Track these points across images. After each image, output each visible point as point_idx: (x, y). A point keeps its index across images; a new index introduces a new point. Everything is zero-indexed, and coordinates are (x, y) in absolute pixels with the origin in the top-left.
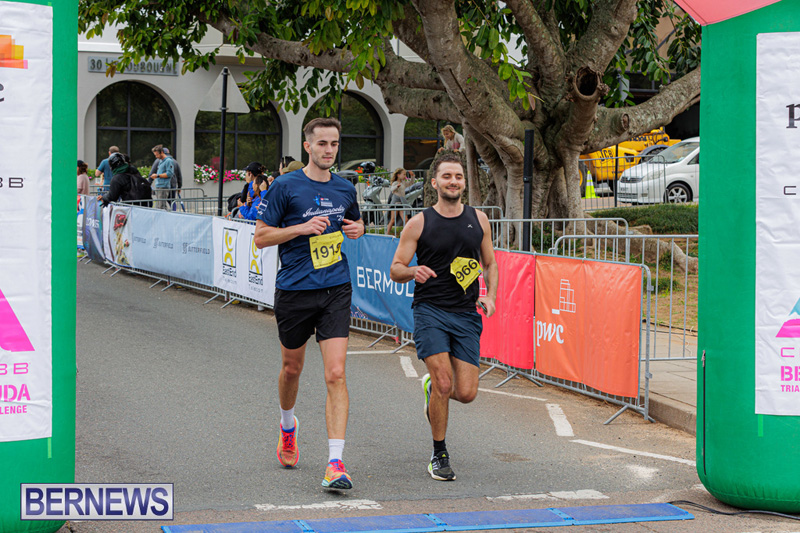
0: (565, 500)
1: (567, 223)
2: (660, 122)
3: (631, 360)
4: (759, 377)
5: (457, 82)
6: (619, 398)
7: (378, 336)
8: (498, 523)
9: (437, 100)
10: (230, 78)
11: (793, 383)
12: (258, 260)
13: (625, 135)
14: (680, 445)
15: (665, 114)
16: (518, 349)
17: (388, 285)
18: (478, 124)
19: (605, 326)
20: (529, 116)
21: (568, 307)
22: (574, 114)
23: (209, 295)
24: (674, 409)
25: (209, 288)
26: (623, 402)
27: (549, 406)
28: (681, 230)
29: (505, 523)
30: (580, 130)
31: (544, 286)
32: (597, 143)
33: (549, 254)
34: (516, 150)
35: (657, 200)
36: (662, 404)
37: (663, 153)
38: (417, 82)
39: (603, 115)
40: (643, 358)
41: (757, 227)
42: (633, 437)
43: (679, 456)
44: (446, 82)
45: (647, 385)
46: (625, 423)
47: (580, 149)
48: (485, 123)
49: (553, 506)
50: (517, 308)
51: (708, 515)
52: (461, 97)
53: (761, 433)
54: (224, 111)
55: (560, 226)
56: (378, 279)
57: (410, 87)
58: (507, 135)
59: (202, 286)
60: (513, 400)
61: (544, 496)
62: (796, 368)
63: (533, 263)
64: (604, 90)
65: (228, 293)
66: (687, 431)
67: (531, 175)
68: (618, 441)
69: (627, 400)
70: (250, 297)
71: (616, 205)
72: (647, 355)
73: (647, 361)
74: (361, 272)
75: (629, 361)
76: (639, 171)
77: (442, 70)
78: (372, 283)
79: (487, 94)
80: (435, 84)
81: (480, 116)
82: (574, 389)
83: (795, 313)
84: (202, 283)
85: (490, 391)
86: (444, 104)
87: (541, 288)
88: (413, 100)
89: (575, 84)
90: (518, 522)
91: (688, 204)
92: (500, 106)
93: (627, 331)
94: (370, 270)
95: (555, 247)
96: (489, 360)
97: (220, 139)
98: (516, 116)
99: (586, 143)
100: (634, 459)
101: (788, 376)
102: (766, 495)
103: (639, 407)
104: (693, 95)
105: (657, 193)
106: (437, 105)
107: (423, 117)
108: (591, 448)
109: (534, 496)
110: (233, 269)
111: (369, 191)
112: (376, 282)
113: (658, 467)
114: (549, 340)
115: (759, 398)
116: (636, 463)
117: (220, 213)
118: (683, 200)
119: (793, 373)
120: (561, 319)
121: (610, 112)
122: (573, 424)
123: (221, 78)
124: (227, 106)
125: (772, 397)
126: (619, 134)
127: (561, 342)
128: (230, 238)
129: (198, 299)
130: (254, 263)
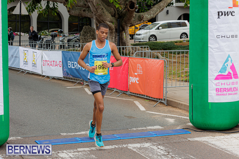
0: (151, 129)
1: (126, 48)
2: (152, 17)
3: (161, 88)
4: (209, 91)
5: (94, 5)
6: (157, 99)
7: (76, 82)
8: (135, 136)
9: (84, 11)
10: (22, 4)
11: (219, 93)
12: (35, 60)
13: (142, 21)
14: (178, 112)
15: (153, 15)
16: (123, 85)
17: (79, 67)
18: (100, 18)
19: (152, 78)
20: (113, 16)
21: (140, 72)
22: (127, 15)
23: (19, 71)
24: (174, 102)
25: (18, 69)
26: (158, 100)
27: (135, 102)
28: (157, 49)
29: (137, 136)
30: (129, 19)
31: (132, 66)
32: (134, 23)
33: (133, 57)
34: (110, 26)
35: (146, 41)
36: (170, 100)
37: (147, 26)
38: (79, 5)
39: (136, 15)
40: (165, 86)
41: (209, 48)
42: (163, 110)
43: (179, 115)
44: (91, 5)
45: (166, 95)
46: (159, 106)
47: (129, 25)
48: (102, 18)
49: (149, 131)
50: (123, 73)
51: (194, 132)
52: (95, 10)
53: (210, 108)
54: (20, 14)
55: (123, 49)
56: (76, 65)
57: (77, 7)
58: (108, 21)
59: (16, 68)
60: (123, 100)
61: (145, 128)
62: (220, 89)
63: (128, 59)
64: (137, 8)
65: (25, 70)
66: (178, 108)
67: (119, 33)
68: (159, 111)
69: (159, 99)
70: (33, 71)
71: (135, 42)
72: (166, 86)
73: (166, 88)
74: (69, 63)
75: (160, 88)
76: (141, 32)
77: (89, 2)
78: (74, 66)
79: (102, 9)
80: (84, 6)
81: (100, 16)
82: (142, 97)
83: (220, 73)
84: (16, 67)
85: (115, 98)
86: (87, 12)
87: (131, 67)
88: (77, 11)
89: (128, 6)
90: (141, 136)
91: (156, 41)
92: (106, 13)
93: (159, 79)
94: (73, 62)
95: (134, 54)
96: (113, 88)
97: (20, 23)
98: (111, 16)
99: (131, 24)
100: (166, 117)
101: (218, 91)
102: (212, 126)
103: (164, 101)
104: (161, 9)
105: (146, 38)
106: (84, 12)
107: (80, 16)
108: (153, 114)
109: (142, 128)
110: (27, 63)
111: (61, 39)
112: (75, 66)
113: (174, 118)
114: (134, 82)
115: (209, 98)
116: (168, 118)
117: (20, 45)
118: (154, 40)
119: (219, 90)
120: (138, 76)
121: (138, 14)
122: (144, 107)
123: (19, 4)
124: (21, 12)
125: (213, 97)
126: (140, 21)
127: (138, 83)
128: (26, 53)
129: (15, 72)
130: (34, 61)
